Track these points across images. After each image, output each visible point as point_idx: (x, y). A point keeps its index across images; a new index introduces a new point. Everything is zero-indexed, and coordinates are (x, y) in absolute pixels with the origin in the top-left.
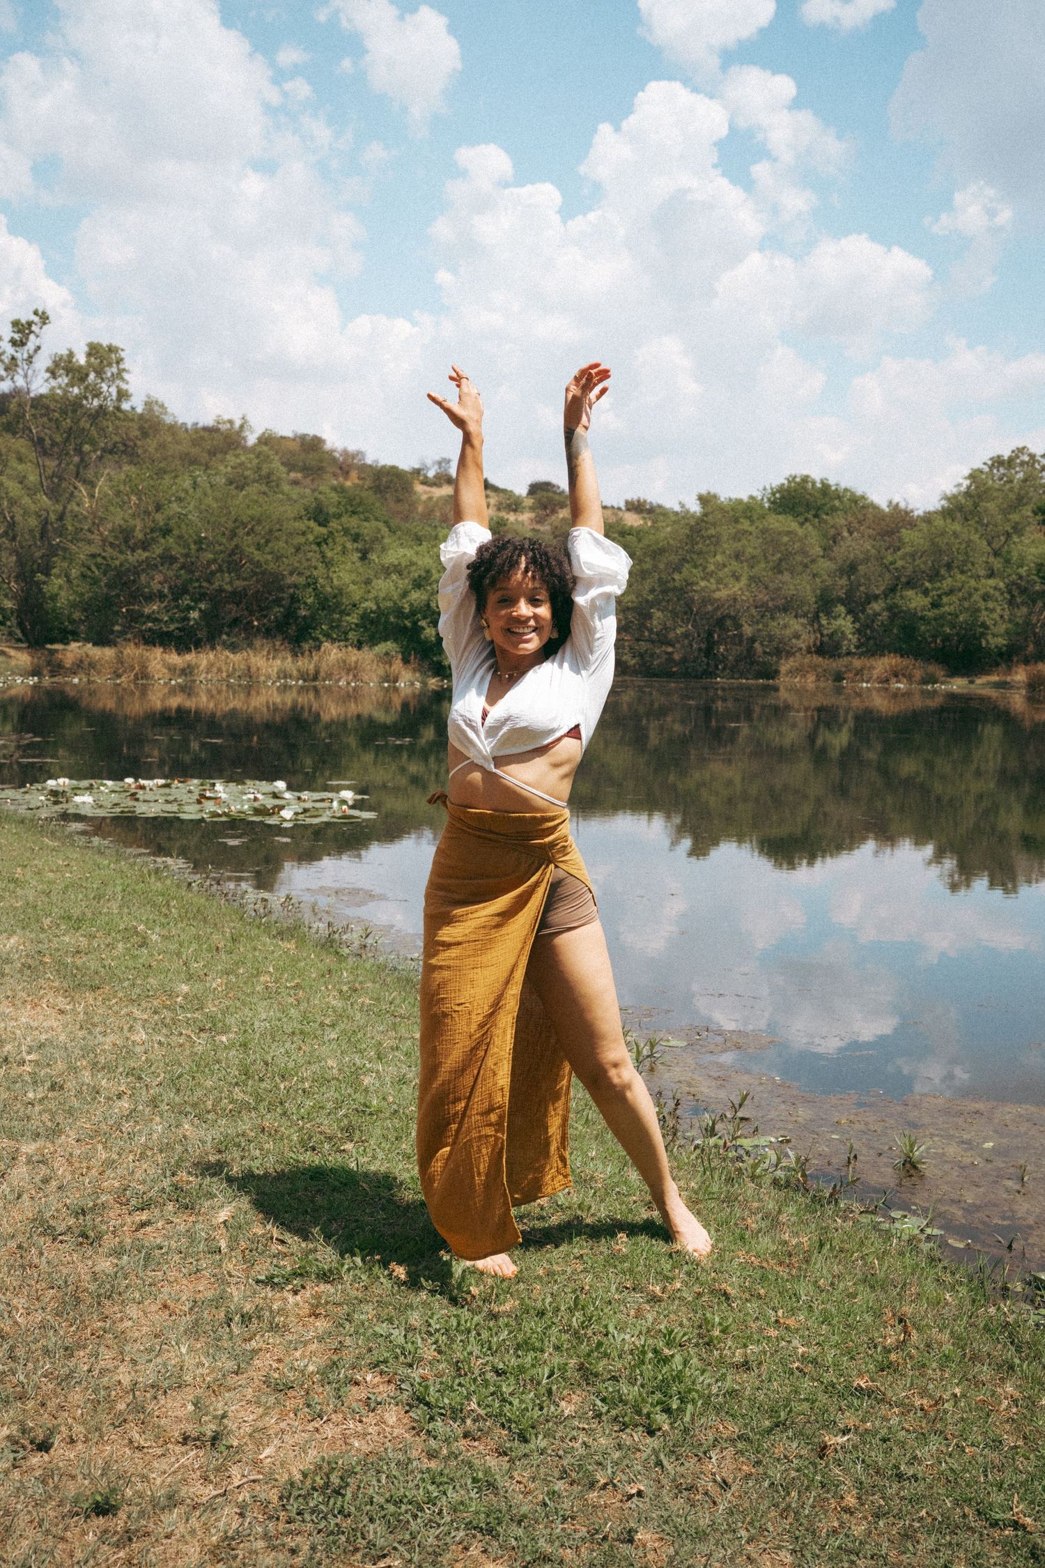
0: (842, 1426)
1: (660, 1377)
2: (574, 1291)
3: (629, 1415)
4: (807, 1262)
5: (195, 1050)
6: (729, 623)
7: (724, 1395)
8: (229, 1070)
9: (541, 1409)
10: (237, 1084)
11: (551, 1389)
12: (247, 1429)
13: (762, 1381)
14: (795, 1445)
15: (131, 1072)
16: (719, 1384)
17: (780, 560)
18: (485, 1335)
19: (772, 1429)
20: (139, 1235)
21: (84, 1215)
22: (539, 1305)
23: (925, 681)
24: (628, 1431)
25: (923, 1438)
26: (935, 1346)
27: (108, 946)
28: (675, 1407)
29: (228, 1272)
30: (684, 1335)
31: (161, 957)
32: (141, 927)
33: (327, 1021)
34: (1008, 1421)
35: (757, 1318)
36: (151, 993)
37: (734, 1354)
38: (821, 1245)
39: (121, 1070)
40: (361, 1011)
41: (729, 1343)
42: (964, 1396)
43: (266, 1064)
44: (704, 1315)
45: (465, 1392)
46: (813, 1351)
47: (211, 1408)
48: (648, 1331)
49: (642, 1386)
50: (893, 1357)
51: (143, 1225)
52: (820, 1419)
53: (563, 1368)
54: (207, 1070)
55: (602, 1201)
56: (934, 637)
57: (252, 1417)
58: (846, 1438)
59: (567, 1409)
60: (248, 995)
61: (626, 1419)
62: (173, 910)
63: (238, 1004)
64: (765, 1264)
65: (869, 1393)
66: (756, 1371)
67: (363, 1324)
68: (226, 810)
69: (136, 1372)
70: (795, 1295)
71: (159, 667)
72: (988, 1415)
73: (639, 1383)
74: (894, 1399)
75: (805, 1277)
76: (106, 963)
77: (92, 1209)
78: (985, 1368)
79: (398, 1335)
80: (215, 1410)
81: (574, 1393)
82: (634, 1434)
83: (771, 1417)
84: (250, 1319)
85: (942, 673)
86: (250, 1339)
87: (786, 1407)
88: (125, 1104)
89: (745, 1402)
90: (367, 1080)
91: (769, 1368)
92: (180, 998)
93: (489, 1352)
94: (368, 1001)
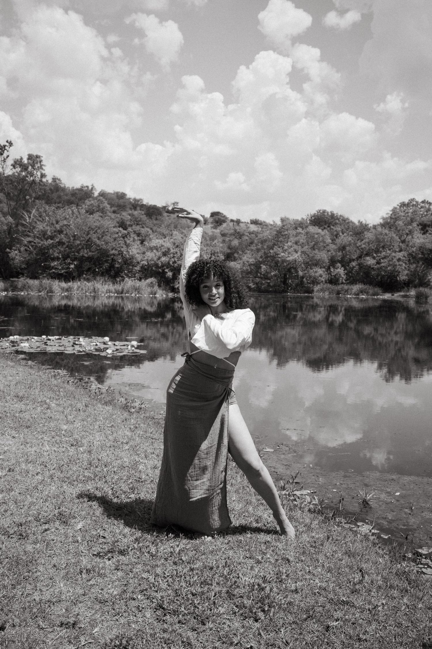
0: (336, 617)
1: (260, 596)
2: (225, 559)
3: (247, 613)
4: (322, 545)
5: (69, 454)
6: (293, 270)
7: (287, 604)
8: (83, 463)
9: (211, 610)
10: (86, 469)
11: (215, 602)
12: (88, 620)
13: (303, 598)
14: (316, 626)
15: (42, 464)
16: (285, 599)
17: (314, 245)
18: (188, 578)
19: (307, 619)
20: (44, 534)
21: (21, 526)
22: (210, 565)
23: (374, 295)
24: (247, 620)
25: (369, 623)
26: (375, 582)
27: (34, 408)
28: (266, 609)
29: (81, 551)
30: (271, 578)
31: (56, 413)
32: (48, 401)
33: (125, 441)
34: (405, 615)
35: (301, 570)
36: (51, 429)
37: (291, 586)
38: (328, 538)
39: (38, 462)
40: (139, 436)
41: (289, 581)
42: (386, 604)
43: (99, 460)
44: (279, 569)
45: (179, 603)
46: (324, 585)
47: (73, 611)
48: (256, 576)
49: (253, 600)
50: (357, 587)
51: (46, 530)
52: (327, 615)
53: (220, 592)
54: (74, 462)
55: (238, 519)
56: (378, 276)
57: (90, 614)
58: (337, 623)
59: (222, 610)
60: (92, 430)
61: (246, 615)
62: (61, 393)
63: (88, 434)
64: (305, 546)
65: (347, 603)
66: (301, 593)
67: (137, 573)
68: (84, 350)
69: (42, 595)
70: (317, 560)
71: (57, 288)
72: (397, 613)
73: (252, 599)
74: (357, 605)
75: (321, 552)
76: (33, 416)
77: (25, 524)
78: (395, 592)
79: (152, 579)
80: (74, 612)
81: (225, 603)
82: (249, 621)
83: (306, 613)
84: (90, 571)
85: (381, 291)
86: (90, 580)
87: (312, 609)
88: (40, 477)
89: (296, 607)
90: (141, 467)
91: (306, 592)
92: (63, 431)
93: (189, 586)
94: (142, 433)
